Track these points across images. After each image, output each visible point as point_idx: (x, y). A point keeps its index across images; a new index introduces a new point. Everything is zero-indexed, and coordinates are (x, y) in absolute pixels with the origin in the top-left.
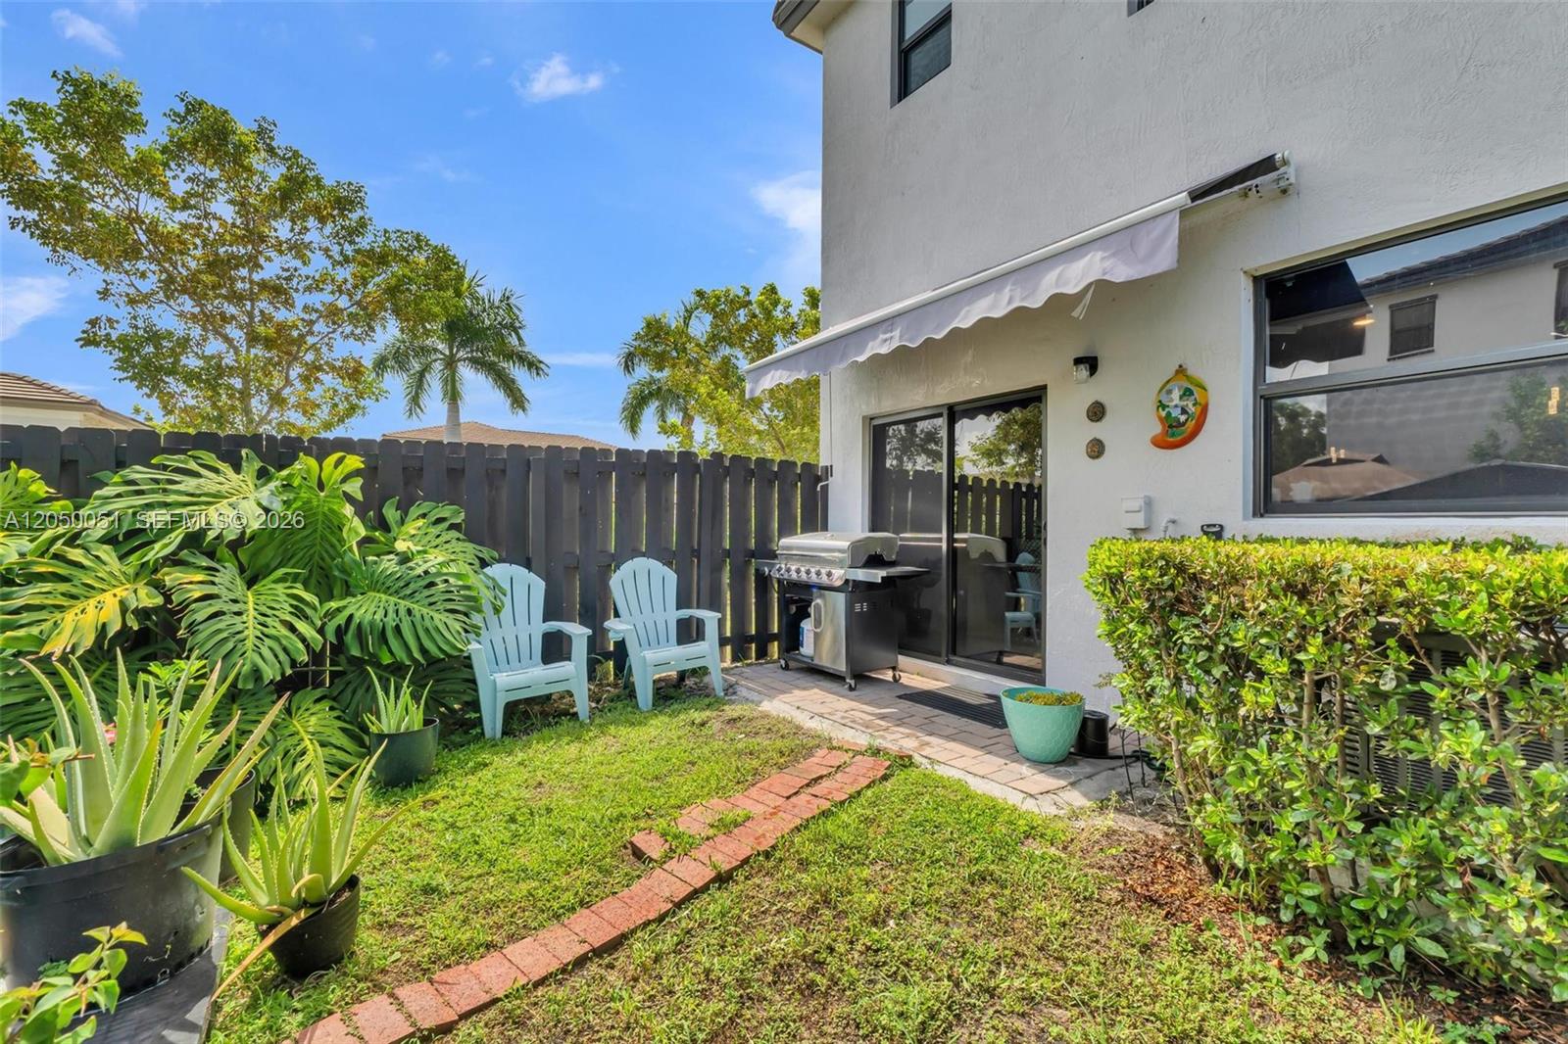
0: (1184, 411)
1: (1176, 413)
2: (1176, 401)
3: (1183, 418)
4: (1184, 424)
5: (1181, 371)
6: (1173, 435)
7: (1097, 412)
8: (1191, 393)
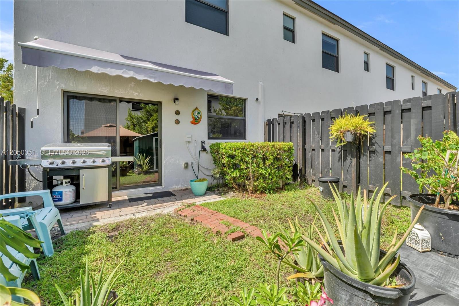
0: (198, 117)
1: (196, 117)
2: (197, 115)
3: (198, 118)
4: (198, 120)
5: (196, 108)
6: (196, 122)
7: (177, 113)
8: (200, 114)
